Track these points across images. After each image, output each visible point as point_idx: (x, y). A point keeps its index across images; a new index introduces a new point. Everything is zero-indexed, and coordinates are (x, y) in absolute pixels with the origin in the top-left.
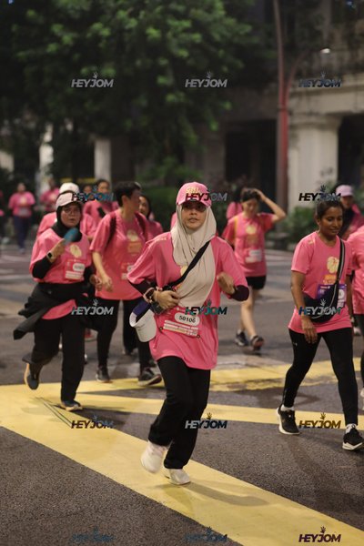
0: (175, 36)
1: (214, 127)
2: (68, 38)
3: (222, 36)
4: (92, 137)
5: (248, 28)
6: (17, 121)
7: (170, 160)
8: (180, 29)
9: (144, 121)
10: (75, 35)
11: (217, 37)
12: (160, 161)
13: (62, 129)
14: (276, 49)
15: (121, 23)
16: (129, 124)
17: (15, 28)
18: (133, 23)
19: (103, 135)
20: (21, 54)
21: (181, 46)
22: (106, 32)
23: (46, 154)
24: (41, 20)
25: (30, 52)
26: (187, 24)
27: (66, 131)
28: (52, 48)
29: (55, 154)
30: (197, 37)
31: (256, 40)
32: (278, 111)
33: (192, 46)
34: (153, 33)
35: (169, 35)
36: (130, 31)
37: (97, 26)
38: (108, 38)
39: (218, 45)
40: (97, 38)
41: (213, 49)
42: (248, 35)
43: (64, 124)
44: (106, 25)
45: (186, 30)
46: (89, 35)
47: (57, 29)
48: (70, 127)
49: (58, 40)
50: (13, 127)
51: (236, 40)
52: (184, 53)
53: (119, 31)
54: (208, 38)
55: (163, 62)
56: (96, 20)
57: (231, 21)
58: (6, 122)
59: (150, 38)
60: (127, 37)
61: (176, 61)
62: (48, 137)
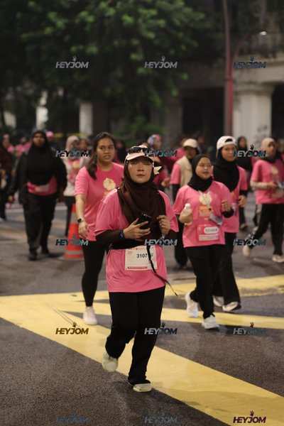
0: (145, 21)
1: (175, 93)
2: (60, 23)
3: (181, 22)
4: (78, 101)
5: (202, 16)
6: (19, 89)
7: (140, 119)
8: (148, 16)
9: (120, 89)
10: (66, 21)
11: (177, 22)
12: (132, 120)
13: (54, 95)
14: (224, 31)
15: (103, 11)
16: (108, 91)
17: (19, 15)
18: (111, 12)
19: (87, 99)
20: (24, 36)
21: (149, 29)
22: (91, 19)
23: (42, 115)
24: (39, 9)
25: (31, 34)
26: (154, 12)
27: (58, 96)
28: (48, 30)
29: (49, 114)
30: (162, 23)
31: (208, 25)
32: (226, 80)
33: (158, 30)
34: (128, 19)
35: (140, 21)
36: (109, 17)
37: (84, 14)
38: (92, 24)
39: (178, 29)
40: (84, 23)
41: (174, 32)
42: (202, 21)
43: (57, 91)
44: (91, 13)
45: (153, 17)
46: (77, 21)
47: (52, 16)
48: (61, 93)
49: (53, 24)
50: (16, 93)
51: (192, 25)
52: (151, 35)
53: (101, 17)
54: (170, 23)
55: (135, 42)
56: (83, 10)
57: (188, 10)
58: (11, 89)
59: (125, 23)
60: (107, 23)
61: (145, 41)
62: (43, 101)
